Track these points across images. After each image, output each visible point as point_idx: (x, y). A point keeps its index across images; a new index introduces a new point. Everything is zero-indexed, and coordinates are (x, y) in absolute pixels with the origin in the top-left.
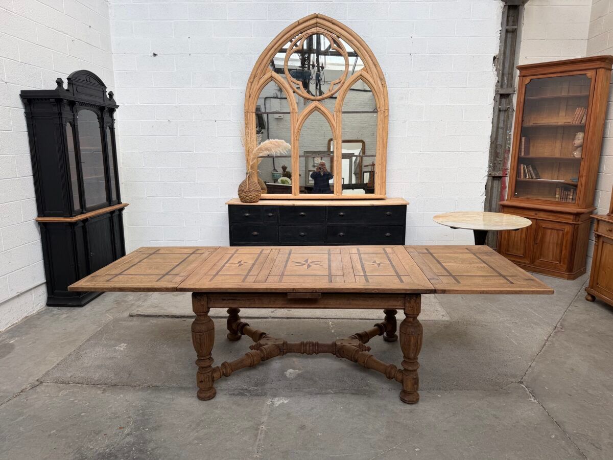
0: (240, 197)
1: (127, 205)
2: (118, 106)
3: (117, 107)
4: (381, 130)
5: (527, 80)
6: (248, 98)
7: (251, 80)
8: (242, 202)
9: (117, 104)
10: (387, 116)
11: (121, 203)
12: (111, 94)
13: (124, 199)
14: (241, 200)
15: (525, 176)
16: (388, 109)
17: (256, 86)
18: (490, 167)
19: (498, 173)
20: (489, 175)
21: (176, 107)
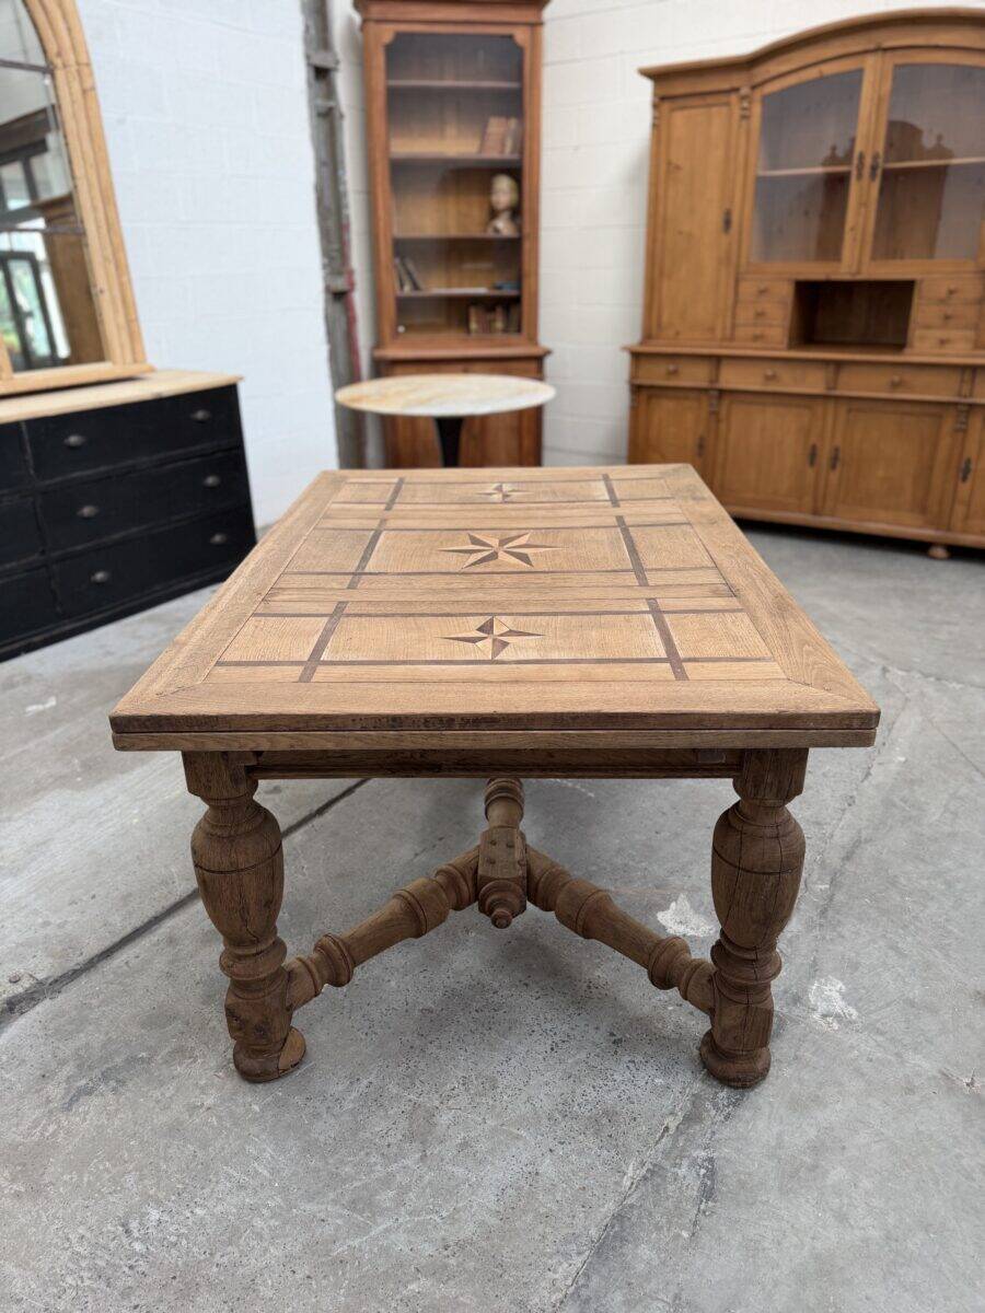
4: (85, 136)
5: (387, 33)
10: (93, 88)
15: (402, 286)
16: (88, 65)
18: (325, 266)
19: (340, 284)
20: (328, 289)
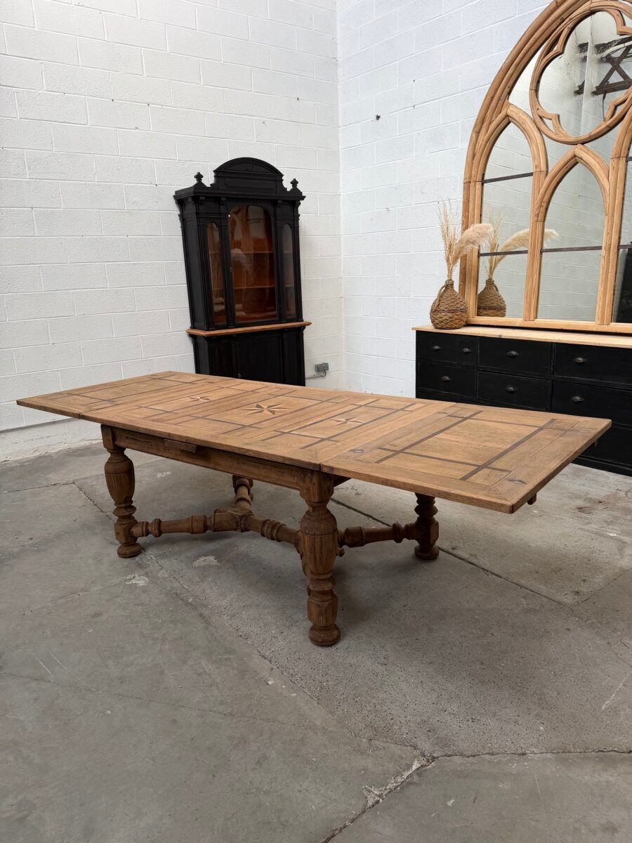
0: (433, 322)
1: (309, 324)
2: (305, 197)
3: (303, 198)
6: (470, 159)
7: (477, 129)
8: (436, 328)
9: (303, 195)
11: (303, 321)
12: (294, 183)
13: (306, 318)
14: (434, 325)
17: (483, 137)
21: (396, 189)
